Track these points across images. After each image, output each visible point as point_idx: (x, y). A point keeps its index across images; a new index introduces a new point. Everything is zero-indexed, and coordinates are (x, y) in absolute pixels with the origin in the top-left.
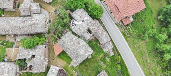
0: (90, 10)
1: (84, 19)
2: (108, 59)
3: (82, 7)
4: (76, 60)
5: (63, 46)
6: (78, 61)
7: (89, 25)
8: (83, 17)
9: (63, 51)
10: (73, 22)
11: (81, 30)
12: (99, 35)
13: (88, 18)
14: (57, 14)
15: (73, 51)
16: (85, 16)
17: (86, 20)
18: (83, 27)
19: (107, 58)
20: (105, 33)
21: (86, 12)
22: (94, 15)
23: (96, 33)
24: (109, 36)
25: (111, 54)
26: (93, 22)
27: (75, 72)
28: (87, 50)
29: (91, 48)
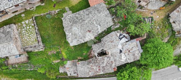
0: (133, 68)
1: (123, 55)
2: (57, 61)
3: (143, 59)
4: (69, 18)
5: (95, 8)
6: (67, 20)
7: (112, 58)
8: (126, 54)
9: (89, 6)
10: (126, 38)
11: (109, 43)
12: (91, 64)
13: (122, 60)
14: (147, 20)
15: (82, 19)
16: (128, 57)
17: (121, 56)
18: (112, 47)
19: (59, 61)
20: (91, 74)
21: (133, 61)
22: (124, 71)
23: (96, 62)
24: (85, 76)
25: (61, 68)
26: (114, 65)
27: (57, 11)
28: (76, 38)
29: (77, 45)
